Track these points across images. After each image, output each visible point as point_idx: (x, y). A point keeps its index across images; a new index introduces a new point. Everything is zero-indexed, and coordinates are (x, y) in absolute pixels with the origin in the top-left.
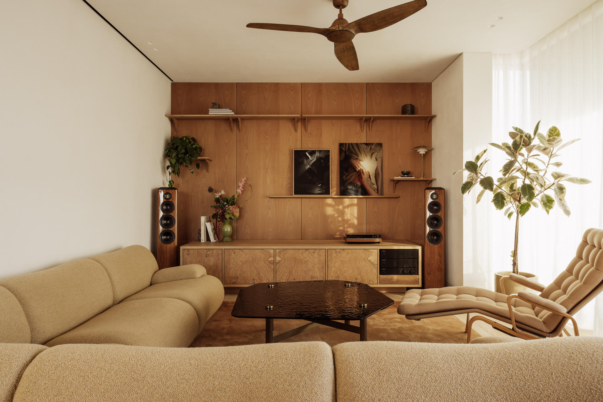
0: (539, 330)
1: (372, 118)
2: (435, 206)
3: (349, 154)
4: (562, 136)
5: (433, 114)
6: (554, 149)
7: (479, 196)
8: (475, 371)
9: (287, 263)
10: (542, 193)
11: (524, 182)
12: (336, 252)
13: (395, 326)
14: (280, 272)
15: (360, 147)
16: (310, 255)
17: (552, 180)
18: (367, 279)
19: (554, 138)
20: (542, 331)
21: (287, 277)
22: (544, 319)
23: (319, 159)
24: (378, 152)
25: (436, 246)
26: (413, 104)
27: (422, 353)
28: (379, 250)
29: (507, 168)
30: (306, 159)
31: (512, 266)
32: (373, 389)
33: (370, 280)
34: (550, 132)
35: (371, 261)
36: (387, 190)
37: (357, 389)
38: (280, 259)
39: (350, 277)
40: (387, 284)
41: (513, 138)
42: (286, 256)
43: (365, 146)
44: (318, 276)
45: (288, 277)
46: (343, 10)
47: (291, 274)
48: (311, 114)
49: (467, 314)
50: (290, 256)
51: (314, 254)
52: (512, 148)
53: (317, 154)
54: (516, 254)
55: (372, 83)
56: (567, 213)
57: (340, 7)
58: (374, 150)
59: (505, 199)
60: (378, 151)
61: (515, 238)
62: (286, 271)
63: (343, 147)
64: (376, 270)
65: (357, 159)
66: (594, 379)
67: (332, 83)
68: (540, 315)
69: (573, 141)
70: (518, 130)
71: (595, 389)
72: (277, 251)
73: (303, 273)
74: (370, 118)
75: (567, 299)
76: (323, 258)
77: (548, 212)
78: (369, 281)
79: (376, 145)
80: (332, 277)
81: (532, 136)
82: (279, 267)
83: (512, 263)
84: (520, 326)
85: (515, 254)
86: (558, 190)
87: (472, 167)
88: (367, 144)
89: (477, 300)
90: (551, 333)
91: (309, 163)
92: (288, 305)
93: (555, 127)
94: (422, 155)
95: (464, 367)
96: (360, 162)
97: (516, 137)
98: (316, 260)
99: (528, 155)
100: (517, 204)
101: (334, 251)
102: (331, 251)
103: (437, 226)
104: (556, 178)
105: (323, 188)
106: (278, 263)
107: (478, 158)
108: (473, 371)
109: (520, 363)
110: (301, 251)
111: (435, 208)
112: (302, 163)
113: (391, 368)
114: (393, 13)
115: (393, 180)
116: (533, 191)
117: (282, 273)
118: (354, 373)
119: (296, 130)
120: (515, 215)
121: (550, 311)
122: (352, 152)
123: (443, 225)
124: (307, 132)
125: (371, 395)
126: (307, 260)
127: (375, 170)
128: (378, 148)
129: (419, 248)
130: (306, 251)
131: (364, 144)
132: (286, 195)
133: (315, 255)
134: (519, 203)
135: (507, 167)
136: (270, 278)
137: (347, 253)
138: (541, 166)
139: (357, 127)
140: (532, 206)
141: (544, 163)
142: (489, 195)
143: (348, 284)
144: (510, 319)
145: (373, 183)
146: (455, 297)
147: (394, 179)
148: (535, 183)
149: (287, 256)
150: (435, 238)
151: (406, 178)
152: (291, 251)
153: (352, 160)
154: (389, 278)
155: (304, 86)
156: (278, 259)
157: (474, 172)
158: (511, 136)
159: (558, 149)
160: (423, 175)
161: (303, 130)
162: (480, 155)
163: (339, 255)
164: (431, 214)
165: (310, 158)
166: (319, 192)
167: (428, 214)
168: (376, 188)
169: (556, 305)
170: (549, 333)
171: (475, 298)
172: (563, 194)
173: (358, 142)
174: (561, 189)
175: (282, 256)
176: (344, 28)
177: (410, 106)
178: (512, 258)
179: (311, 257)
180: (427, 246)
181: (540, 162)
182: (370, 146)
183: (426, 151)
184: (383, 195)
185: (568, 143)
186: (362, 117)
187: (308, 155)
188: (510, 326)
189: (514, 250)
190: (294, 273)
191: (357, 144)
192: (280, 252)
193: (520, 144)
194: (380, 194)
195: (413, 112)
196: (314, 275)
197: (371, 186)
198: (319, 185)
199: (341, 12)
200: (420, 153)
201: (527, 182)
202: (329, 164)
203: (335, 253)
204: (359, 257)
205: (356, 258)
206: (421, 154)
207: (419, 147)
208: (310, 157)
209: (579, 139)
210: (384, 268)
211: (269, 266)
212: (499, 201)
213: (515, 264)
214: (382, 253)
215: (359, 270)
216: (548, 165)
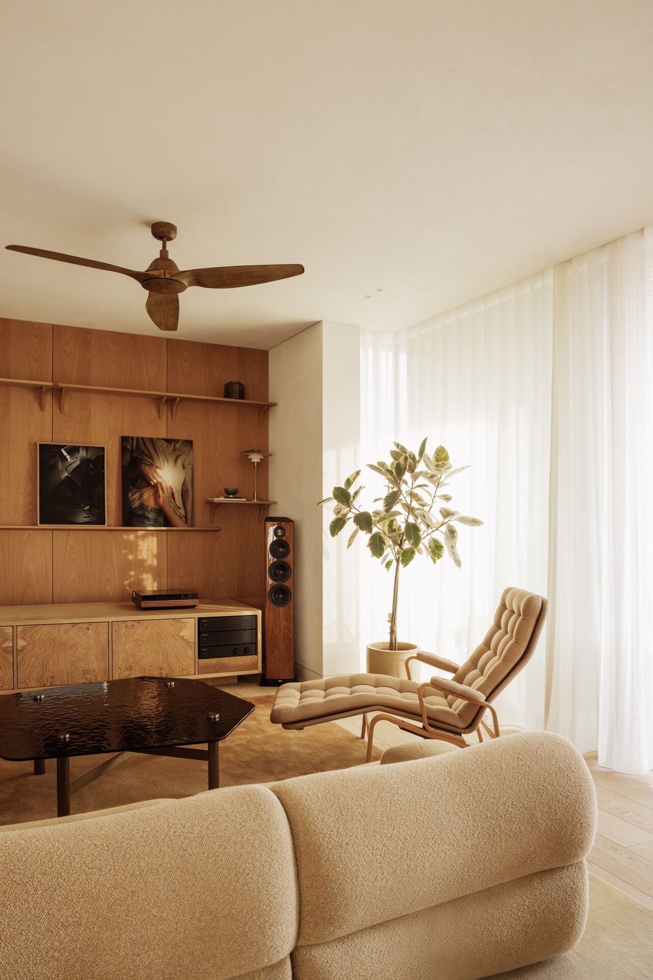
0: (452, 726)
1: (179, 399)
2: (281, 546)
3: (139, 456)
4: (451, 461)
5: (270, 401)
6: (442, 476)
7: (351, 537)
8: (436, 790)
9: (38, 650)
10: (429, 536)
11: (407, 521)
12: (126, 626)
13: (240, 739)
14: (26, 666)
15: (156, 444)
16: (81, 633)
17: (440, 519)
18: (178, 667)
19: (444, 464)
20: (457, 727)
21: (38, 675)
22: (459, 711)
23: (85, 462)
24: (186, 455)
25: (281, 610)
26: (242, 383)
27: (379, 779)
28: (197, 620)
29: (389, 501)
30: (62, 460)
31: (389, 635)
32: (338, 832)
33: (183, 669)
34: (437, 454)
35: (185, 638)
36: (201, 517)
37: (321, 836)
38: (25, 643)
39: (150, 666)
40: (209, 673)
41: (396, 459)
42: (35, 637)
43: (165, 444)
44: (96, 668)
45: (40, 674)
46: (168, 243)
47: (46, 668)
48: (71, 383)
49: (362, 715)
50: (43, 637)
51: (87, 632)
52: (395, 474)
53: (82, 453)
54: (395, 618)
55: (177, 340)
56: (458, 563)
57: (163, 239)
58: (180, 450)
59: (384, 543)
60: (186, 453)
61: (394, 596)
62: (37, 664)
63: (128, 444)
64: (192, 652)
65: (152, 464)
66: (540, 778)
67: (109, 331)
68: (454, 706)
69: (463, 468)
70: (400, 446)
71: (542, 788)
72: (20, 629)
73: (68, 665)
74: (175, 399)
75: (484, 683)
76: (103, 638)
77: (435, 561)
78: (181, 670)
79: (183, 442)
80: (120, 668)
81: (417, 457)
82: (23, 658)
83: (389, 630)
84: (434, 724)
85: (393, 619)
86: (449, 534)
87: (342, 496)
88: (168, 441)
89: (377, 693)
90: (467, 728)
91: (67, 469)
92: (94, 729)
93: (443, 447)
94: (256, 465)
95: (425, 788)
96: (157, 470)
97: (399, 458)
98: (91, 642)
99: (413, 484)
100: (398, 550)
101: (123, 625)
102: (118, 624)
103: (284, 578)
104: (445, 517)
105: (93, 513)
106: (20, 650)
107: (349, 483)
108: (434, 791)
109: (476, 773)
110: (63, 628)
111: (281, 550)
112: (55, 468)
113: (352, 804)
114: (253, 272)
115: (211, 503)
116: (419, 533)
117: (29, 668)
118: (314, 818)
119: (42, 408)
120: (394, 563)
121: (467, 700)
122: (143, 452)
123: (292, 577)
124: (63, 413)
125: (337, 840)
126: (76, 643)
127: (181, 484)
128: (186, 449)
129: (259, 613)
130: (73, 626)
131: (163, 441)
132: (22, 525)
133: (90, 632)
134: (400, 548)
135: (389, 499)
136: (6, 678)
137: (145, 627)
138: (427, 499)
139: (151, 411)
140: (417, 553)
141: (430, 494)
142: (364, 537)
143: (171, 684)
144: (421, 716)
145: (179, 506)
146: (348, 690)
147: (214, 501)
148: (419, 520)
149: (37, 638)
150: (281, 596)
151: (232, 500)
152: (45, 628)
153: (143, 466)
154: (213, 664)
155: (57, 330)
156: (21, 643)
157: (346, 504)
158: (392, 455)
159: (446, 477)
160: (257, 496)
161: (56, 409)
162: (352, 479)
163: (132, 630)
164: (275, 560)
165: (69, 460)
166: (86, 520)
167: (270, 559)
168: (184, 515)
169: (473, 690)
170: (465, 729)
171: (374, 689)
172: (454, 540)
173: (154, 436)
174: (452, 532)
175: (28, 639)
176: (173, 276)
177: (238, 385)
178: (390, 624)
179: (83, 636)
180: (269, 609)
181: (426, 492)
182: (173, 444)
183: (263, 458)
184: (194, 527)
185: (458, 469)
186: (162, 397)
187: (65, 453)
188: (420, 725)
189: (392, 612)
190: (52, 666)
191: (152, 439)
192: (25, 630)
193: (405, 468)
194: (190, 525)
195: (242, 395)
196: (88, 668)
197: (175, 511)
198: (85, 508)
199: (164, 246)
200: (253, 460)
201: (411, 520)
202: (104, 472)
203: (124, 627)
204: (166, 633)
205: (160, 634)
206: (254, 462)
207: (252, 451)
208: (68, 457)
209: (469, 466)
210: (205, 647)
211: (4, 658)
212: (377, 546)
213: (392, 632)
214: (202, 624)
215: (165, 654)
216: (434, 497)
